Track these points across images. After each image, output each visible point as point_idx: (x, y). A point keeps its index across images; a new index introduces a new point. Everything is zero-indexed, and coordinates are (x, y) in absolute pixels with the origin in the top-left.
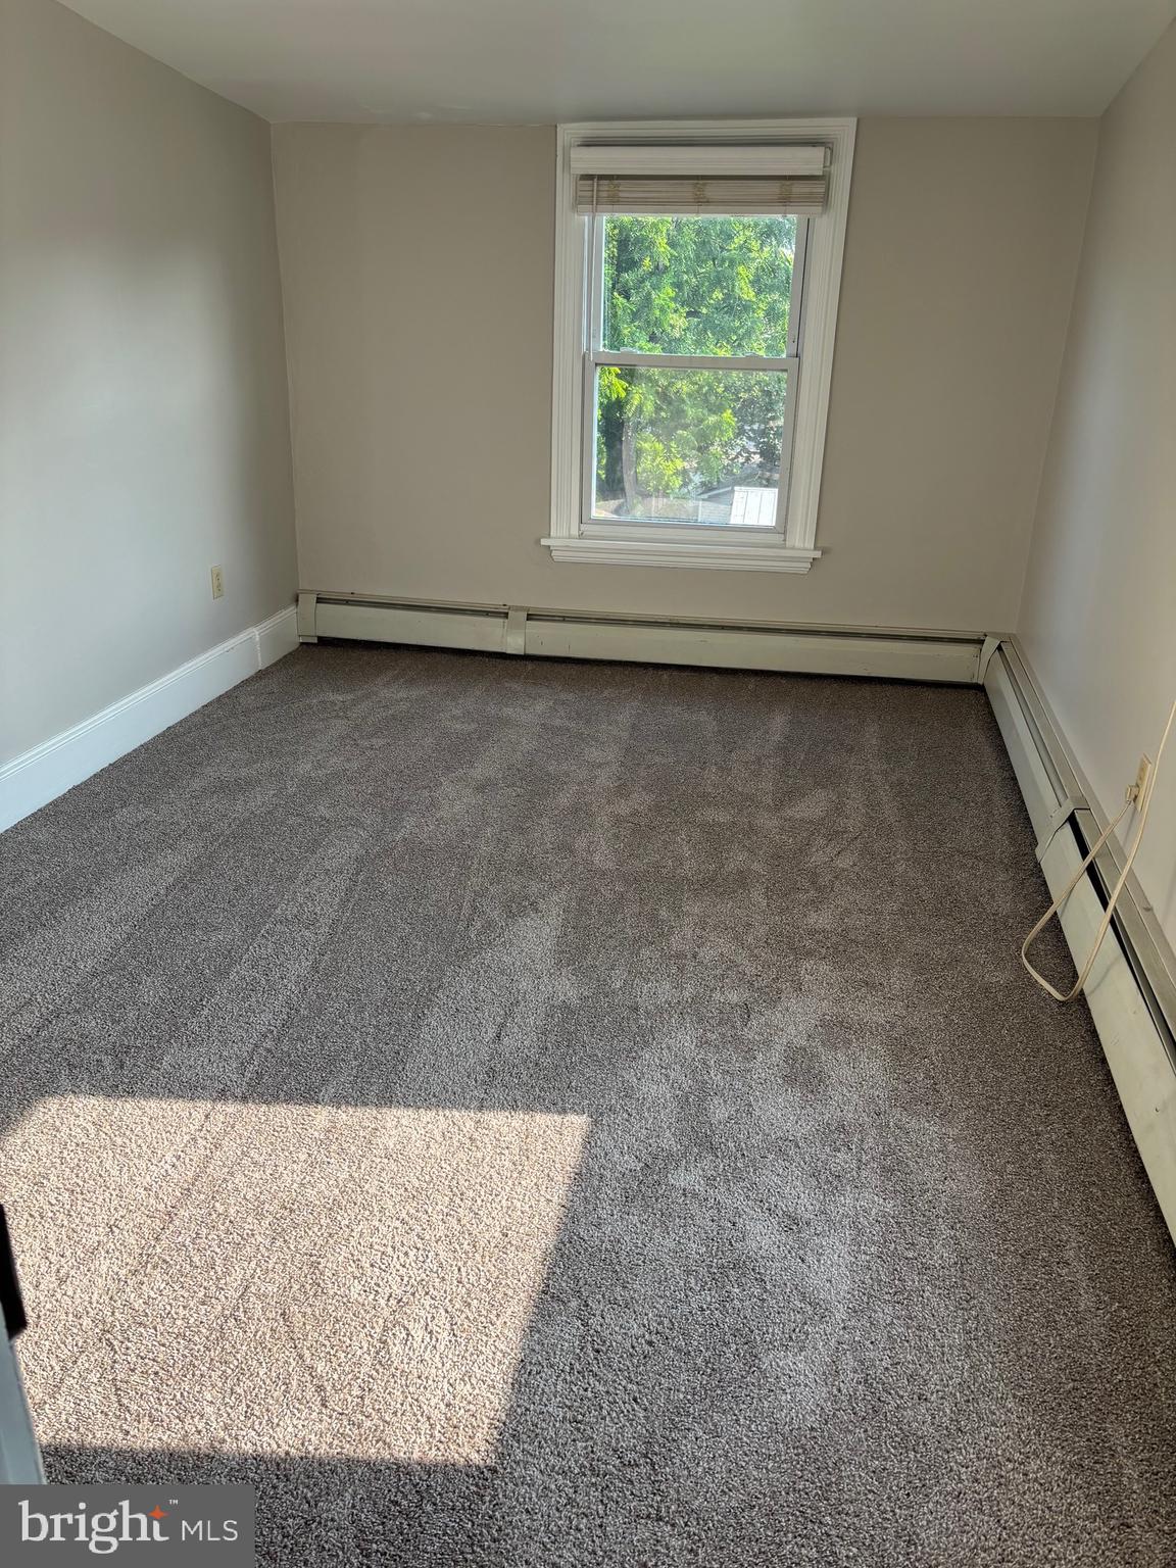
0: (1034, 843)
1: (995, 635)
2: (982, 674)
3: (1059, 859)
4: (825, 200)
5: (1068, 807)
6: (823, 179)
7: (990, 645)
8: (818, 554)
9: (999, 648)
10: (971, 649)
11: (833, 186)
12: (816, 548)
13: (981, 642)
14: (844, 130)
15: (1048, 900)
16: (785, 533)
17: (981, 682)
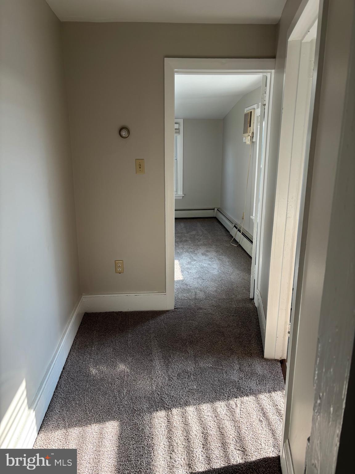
0: (229, 232)
1: (216, 208)
2: (215, 215)
3: (233, 231)
4: (179, 133)
5: (234, 225)
6: (178, 129)
7: (216, 209)
8: (184, 195)
9: (218, 210)
10: (213, 210)
11: (180, 130)
12: (183, 194)
13: (214, 209)
14: (181, 121)
15: (233, 237)
16: (177, 192)
17: (215, 216)
